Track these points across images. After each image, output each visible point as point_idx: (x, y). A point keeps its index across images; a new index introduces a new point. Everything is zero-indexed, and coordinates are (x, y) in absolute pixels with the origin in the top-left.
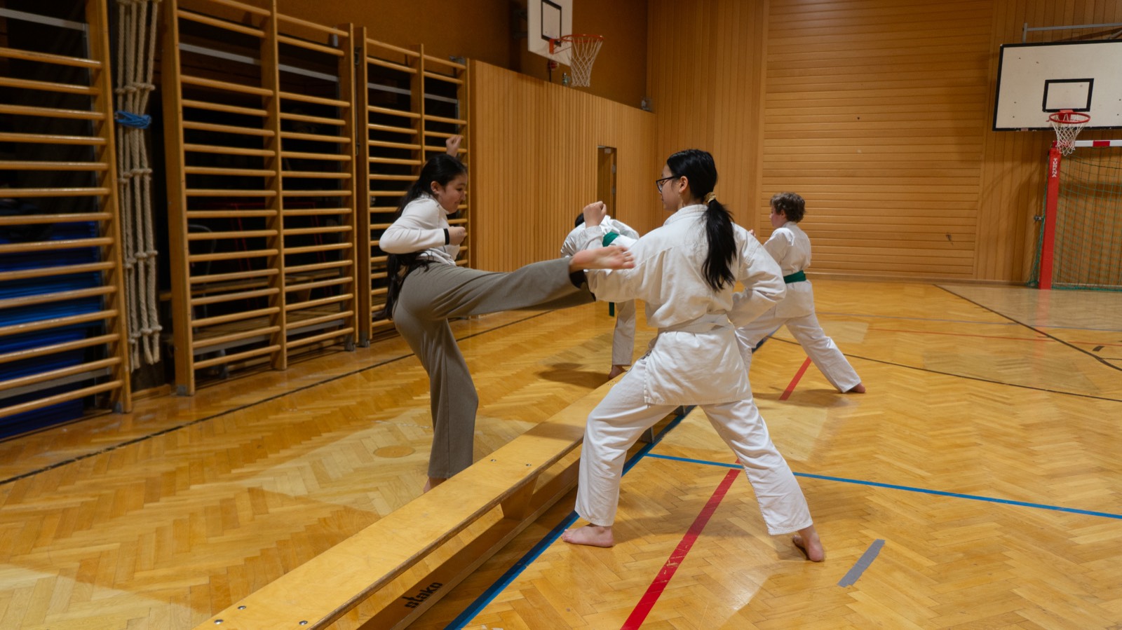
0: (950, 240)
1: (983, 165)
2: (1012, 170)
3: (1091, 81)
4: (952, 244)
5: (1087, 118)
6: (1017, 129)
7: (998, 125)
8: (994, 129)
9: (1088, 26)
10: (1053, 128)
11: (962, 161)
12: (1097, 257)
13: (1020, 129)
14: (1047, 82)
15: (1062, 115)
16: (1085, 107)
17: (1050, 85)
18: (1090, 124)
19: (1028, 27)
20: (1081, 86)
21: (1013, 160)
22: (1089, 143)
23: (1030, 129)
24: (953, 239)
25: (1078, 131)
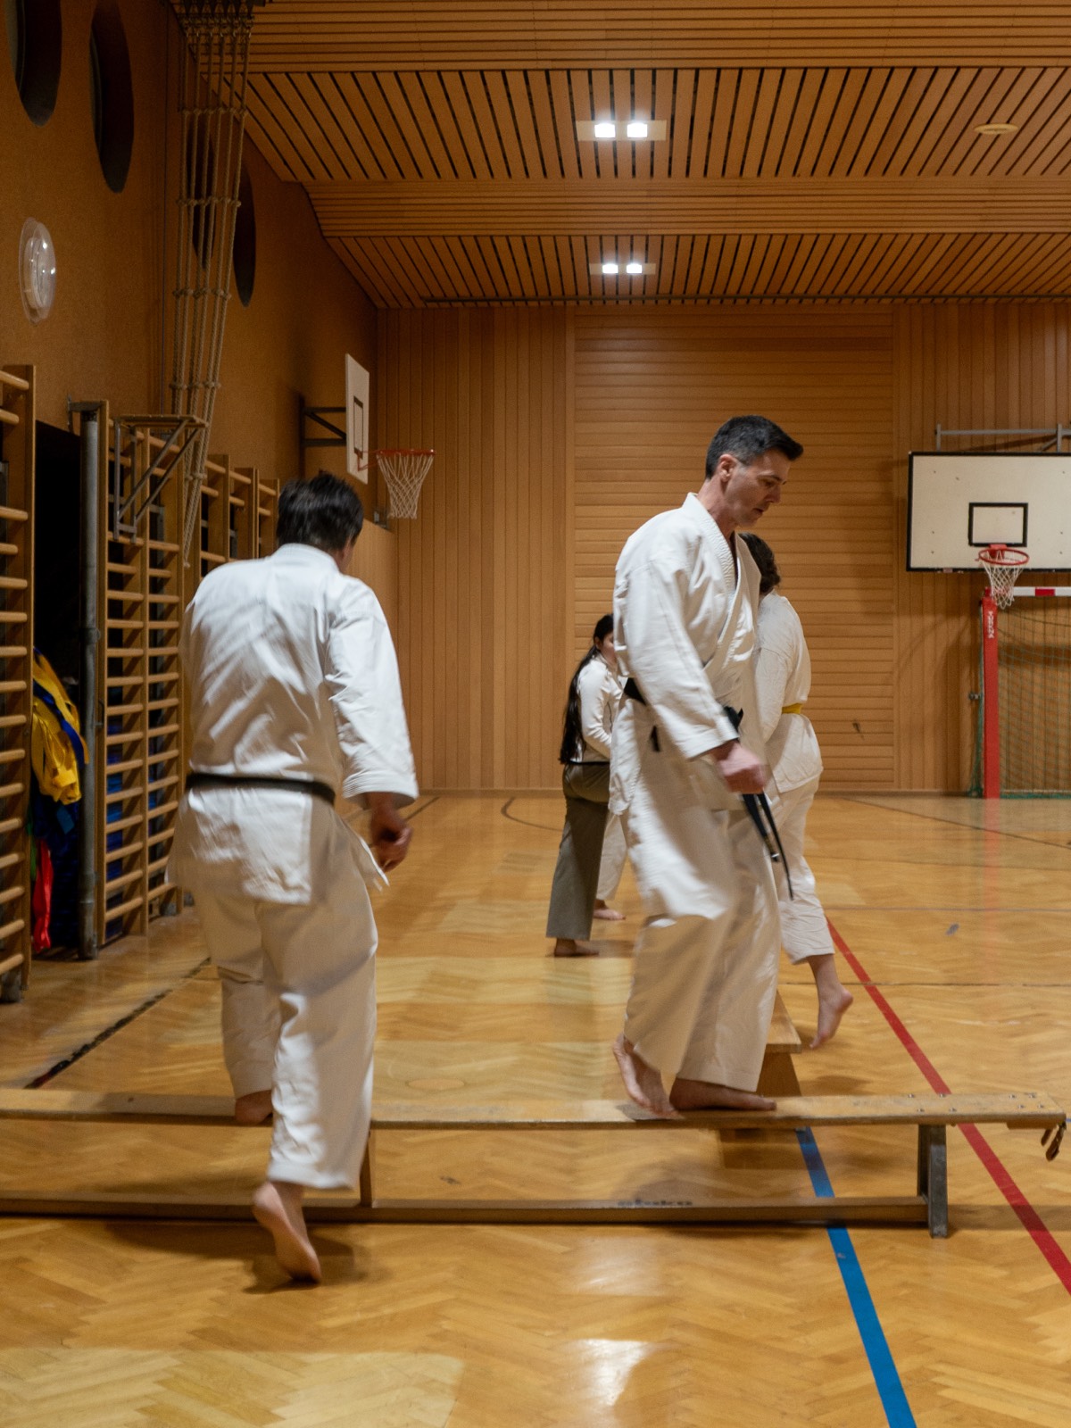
0: (858, 731)
1: (895, 620)
2: (935, 626)
3: (1025, 506)
4: (862, 737)
5: (1025, 558)
6: (938, 569)
7: (914, 564)
8: (909, 569)
9: (1014, 432)
10: (983, 570)
11: (867, 614)
12: (1053, 750)
13: (942, 570)
14: (972, 506)
15: (993, 551)
16: (1020, 541)
17: (976, 509)
18: (1030, 565)
19: (942, 429)
20: (1014, 513)
21: (935, 614)
22: (1029, 591)
23: (955, 570)
24: (862, 729)
25: (1016, 575)
